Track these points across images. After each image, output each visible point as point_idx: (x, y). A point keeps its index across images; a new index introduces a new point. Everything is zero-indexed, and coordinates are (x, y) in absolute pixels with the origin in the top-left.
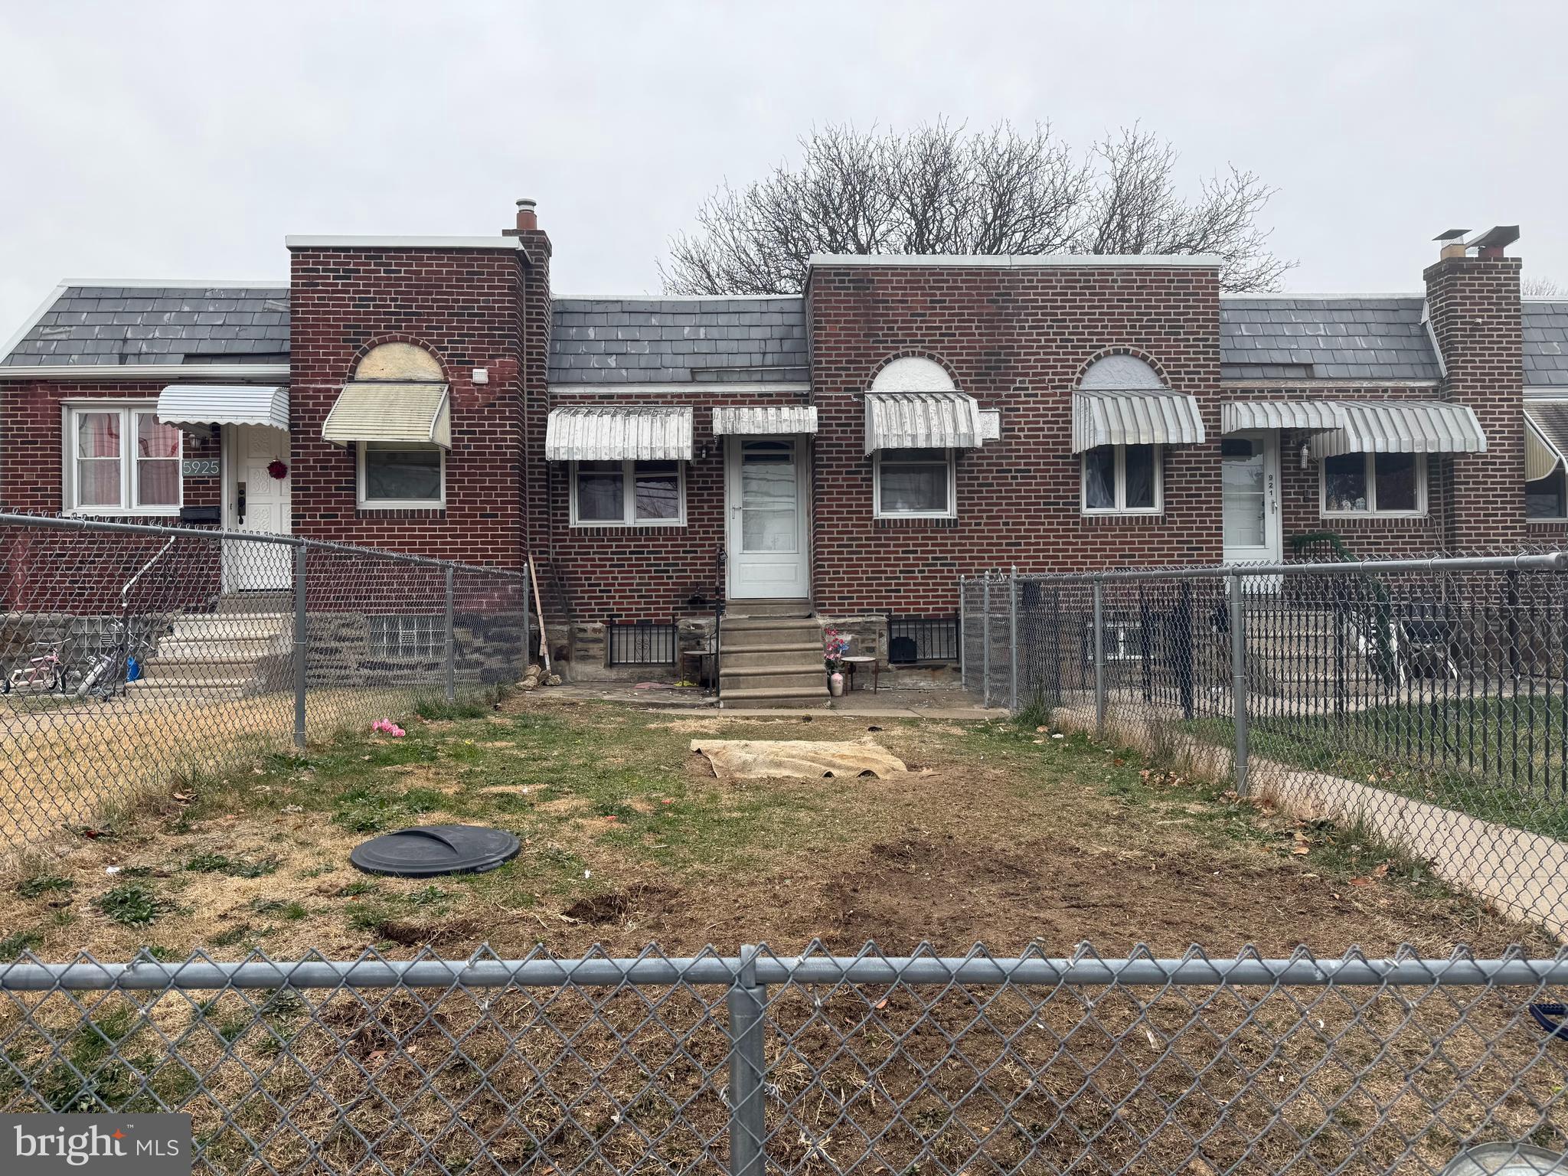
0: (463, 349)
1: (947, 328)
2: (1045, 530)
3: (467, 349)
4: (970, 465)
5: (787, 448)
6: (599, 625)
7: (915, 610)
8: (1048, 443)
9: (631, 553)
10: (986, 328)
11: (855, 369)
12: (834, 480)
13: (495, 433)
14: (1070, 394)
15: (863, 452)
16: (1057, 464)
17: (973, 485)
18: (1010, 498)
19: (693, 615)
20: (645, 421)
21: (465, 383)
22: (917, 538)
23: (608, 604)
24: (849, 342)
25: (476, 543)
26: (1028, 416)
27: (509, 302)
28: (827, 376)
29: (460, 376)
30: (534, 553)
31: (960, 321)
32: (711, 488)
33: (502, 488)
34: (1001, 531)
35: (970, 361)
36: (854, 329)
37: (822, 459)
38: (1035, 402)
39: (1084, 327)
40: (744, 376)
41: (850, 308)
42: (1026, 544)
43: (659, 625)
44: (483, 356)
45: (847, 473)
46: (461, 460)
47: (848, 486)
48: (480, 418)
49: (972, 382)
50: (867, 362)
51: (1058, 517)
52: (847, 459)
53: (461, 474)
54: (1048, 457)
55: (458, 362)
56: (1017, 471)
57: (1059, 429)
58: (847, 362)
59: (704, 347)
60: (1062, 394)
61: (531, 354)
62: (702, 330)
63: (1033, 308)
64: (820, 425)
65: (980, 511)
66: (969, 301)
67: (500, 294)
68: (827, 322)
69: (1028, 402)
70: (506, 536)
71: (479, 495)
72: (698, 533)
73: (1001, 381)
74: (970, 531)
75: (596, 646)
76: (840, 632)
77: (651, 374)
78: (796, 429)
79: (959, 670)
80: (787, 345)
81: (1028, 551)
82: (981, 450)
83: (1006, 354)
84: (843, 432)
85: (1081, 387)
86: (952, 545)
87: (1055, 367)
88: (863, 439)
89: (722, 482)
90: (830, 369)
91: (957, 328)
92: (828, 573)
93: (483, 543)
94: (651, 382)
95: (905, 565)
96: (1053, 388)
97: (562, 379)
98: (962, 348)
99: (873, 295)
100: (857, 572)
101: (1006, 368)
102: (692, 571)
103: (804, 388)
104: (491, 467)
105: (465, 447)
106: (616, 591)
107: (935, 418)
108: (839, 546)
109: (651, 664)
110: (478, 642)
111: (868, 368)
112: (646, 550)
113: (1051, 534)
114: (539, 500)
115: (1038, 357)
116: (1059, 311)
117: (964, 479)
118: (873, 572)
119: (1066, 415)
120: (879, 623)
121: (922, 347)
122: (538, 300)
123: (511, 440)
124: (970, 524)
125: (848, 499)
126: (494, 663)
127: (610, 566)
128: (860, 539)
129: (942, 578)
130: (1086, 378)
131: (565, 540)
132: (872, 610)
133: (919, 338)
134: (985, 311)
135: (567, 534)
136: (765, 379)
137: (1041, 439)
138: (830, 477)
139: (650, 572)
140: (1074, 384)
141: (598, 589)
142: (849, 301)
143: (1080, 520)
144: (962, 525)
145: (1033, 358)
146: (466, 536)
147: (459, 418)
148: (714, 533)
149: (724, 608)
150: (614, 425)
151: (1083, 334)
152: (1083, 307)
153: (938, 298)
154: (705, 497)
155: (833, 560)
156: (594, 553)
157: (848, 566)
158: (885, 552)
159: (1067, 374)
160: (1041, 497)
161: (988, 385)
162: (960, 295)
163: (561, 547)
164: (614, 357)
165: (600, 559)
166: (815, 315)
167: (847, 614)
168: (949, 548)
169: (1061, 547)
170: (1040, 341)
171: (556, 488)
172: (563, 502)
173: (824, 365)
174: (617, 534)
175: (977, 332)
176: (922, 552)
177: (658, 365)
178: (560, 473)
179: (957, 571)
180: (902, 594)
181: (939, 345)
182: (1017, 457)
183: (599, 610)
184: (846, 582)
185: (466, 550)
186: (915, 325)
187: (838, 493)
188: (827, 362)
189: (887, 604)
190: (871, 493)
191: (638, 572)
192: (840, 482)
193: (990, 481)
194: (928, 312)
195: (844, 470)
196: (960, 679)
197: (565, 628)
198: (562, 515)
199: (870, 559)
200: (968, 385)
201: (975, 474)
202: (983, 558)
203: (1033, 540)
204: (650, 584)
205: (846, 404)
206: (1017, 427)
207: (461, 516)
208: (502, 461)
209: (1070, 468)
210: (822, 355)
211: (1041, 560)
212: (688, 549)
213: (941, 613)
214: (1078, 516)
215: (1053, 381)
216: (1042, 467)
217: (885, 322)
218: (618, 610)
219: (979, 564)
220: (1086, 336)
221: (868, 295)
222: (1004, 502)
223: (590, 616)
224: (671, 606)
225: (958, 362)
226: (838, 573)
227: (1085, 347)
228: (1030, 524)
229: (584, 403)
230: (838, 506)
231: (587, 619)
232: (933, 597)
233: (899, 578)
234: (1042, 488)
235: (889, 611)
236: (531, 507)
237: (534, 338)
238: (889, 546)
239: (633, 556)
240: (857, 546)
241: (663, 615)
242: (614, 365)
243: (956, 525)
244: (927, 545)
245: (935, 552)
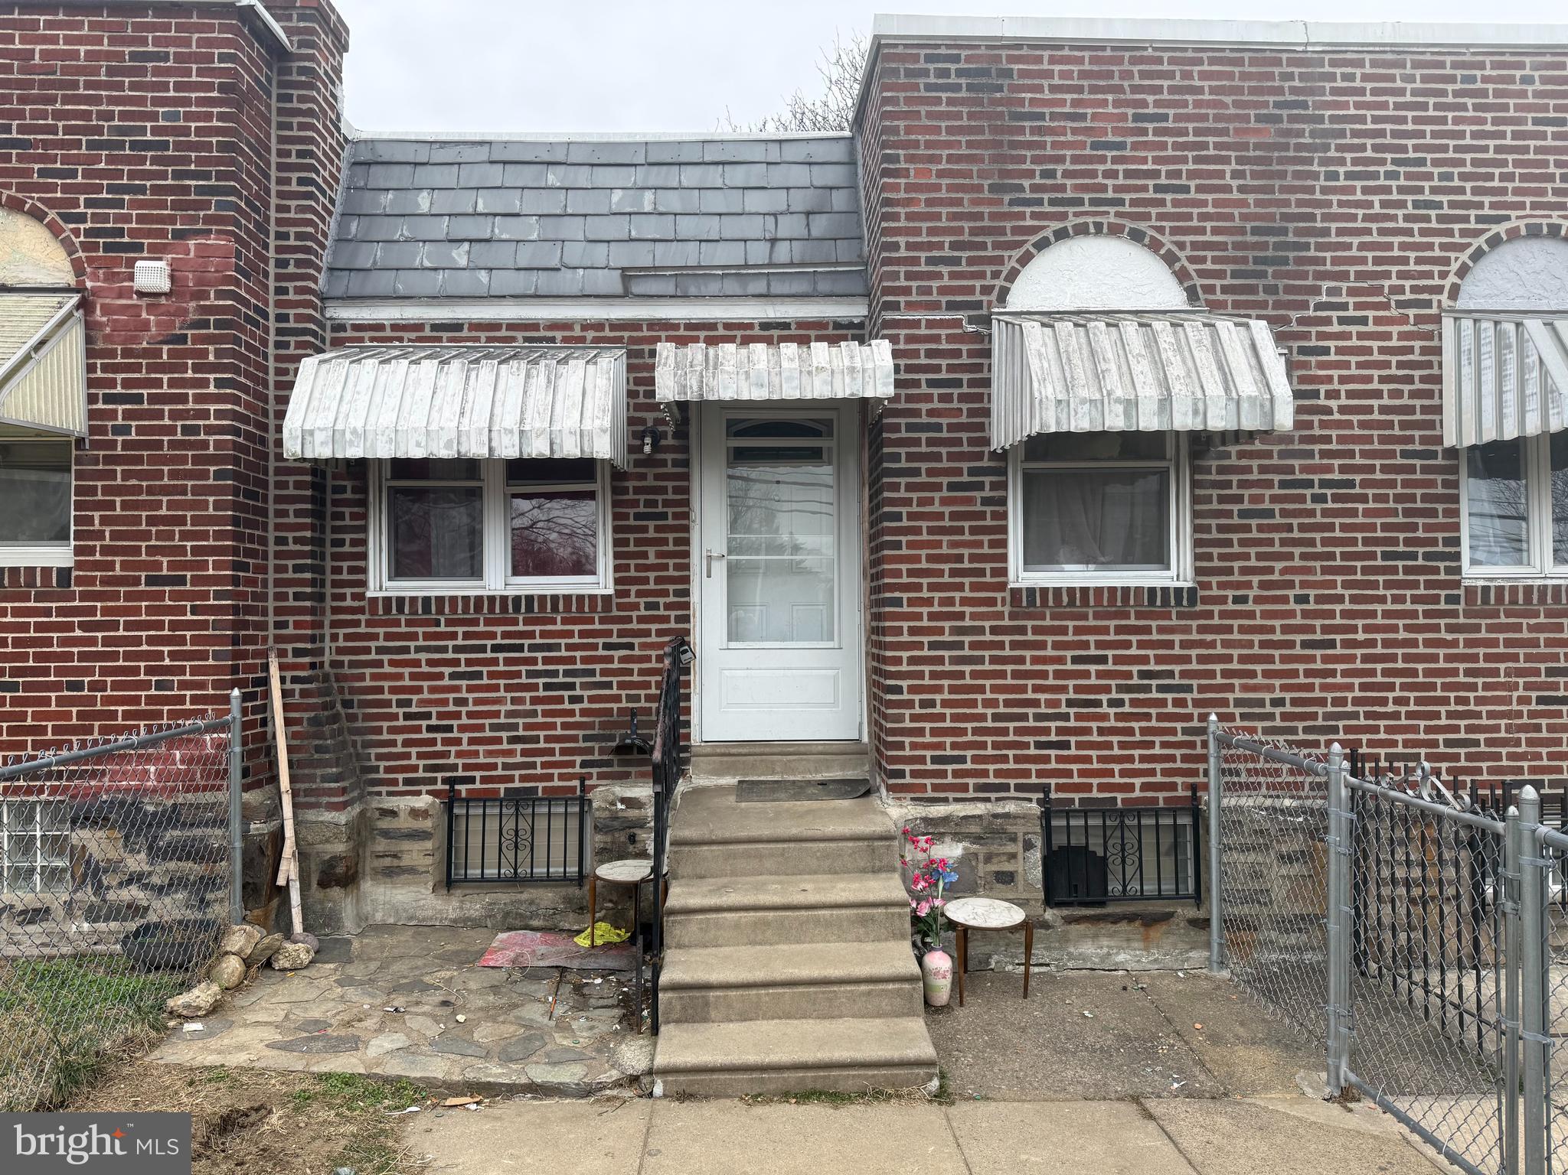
0: (119, 218)
1: (1170, 174)
2: (1387, 614)
3: (127, 218)
4: (1221, 470)
5: (815, 433)
6: (424, 801)
7: (1102, 788)
8: (1390, 425)
9: (496, 648)
10: (1255, 175)
11: (971, 261)
12: (922, 502)
13: (183, 399)
14: (1437, 319)
15: (987, 442)
16: (1411, 469)
17: (1228, 514)
18: (1311, 542)
19: (623, 777)
20: (513, 374)
21: (122, 293)
22: (1105, 630)
23: (445, 755)
24: (959, 202)
25: (138, 641)
26: (1346, 365)
27: (221, 117)
28: (909, 276)
29: (111, 277)
30: (282, 654)
31: (1198, 160)
32: (663, 516)
33: (196, 520)
34: (1291, 614)
35: (1222, 246)
36: (968, 174)
37: (896, 457)
38: (1361, 336)
39: (1463, 177)
40: (732, 287)
41: (961, 130)
42: (1346, 644)
43: (553, 796)
44: (162, 234)
45: (952, 487)
46: (108, 460)
47: (954, 516)
48: (151, 368)
49: (1225, 289)
50: (997, 246)
51: (1415, 585)
52: (952, 457)
53: (107, 490)
54: (1392, 454)
55: (108, 247)
56: (1324, 484)
57: (1414, 394)
58: (954, 246)
59: (650, 228)
60: (1419, 320)
61: (285, 236)
62: (649, 195)
63: (1356, 134)
64: (898, 384)
65: (1244, 571)
66: (1218, 118)
67: (200, 102)
68: (911, 159)
69: (1346, 336)
70: (204, 625)
71: (146, 536)
72: (635, 607)
73: (1289, 290)
74: (1224, 615)
75: (417, 846)
76: (937, 837)
77: (542, 282)
78: (844, 389)
79: (1204, 924)
80: (820, 225)
81: (1351, 659)
82: (1286, 438)
83: (1298, 232)
84: (943, 398)
85: (1460, 304)
86: (1184, 645)
87: (1405, 261)
88: (987, 413)
89: (686, 503)
90: (915, 261)
91: (1192, 174)
92: (909, 704)
93: (151, 641)
94: (537, 297)
95: (1078, 689)
96: (1400, 304)
97: (354, 290)
98: (1203, 217)
99: (1009, 102)
100: (973, 703)
101: (1300, 261)
102: (622, 686)
103: (856, 311)
104: (173, 475)
105: (118, 430)
106: (463, 728)
107: (1176, 360)
108: (933, 646)
109: (532, 881)
110: (137, 862)
111: (1000, 260)
112: (527, 642)
113: (1401, 623)
114: (296, 541)
115: (1367, 239)
116: (1410, 143)
117: (1208, 499)
118: (1008, 703)
119: (1429, 365)
120: (1024, 817)
121: (1118, 214)
122: (303, 126)
123: (219, 415)
124: (1223, 600)
125: (953, 544)
126: (169, 909)
127: (453, 676)
128: (980, 630)
129: (1161, 717)
130: (1468, 287)
131: (357, 624)
132: (1005, 788)
133: (1110, 194)
134: (1252, 140)
135: (360, 610)
136: (774, 290)
137: (1376, 416)
138: (915, 495)
139: (534, 687)
140: (1444, 297)
141: (424, 723)
142: (958, 116)
143: (1462, 592)
144: (1206, 600)
145: (1356, 241)
146: (115, 626)
147: (105, 368)
148: (668, 606)
149: (687, 761)
150: (441, 383)
151: (1461, 191)
152: (1461, 135)
153: (1151, 110)
154: (651, 534)
155: (920, 675)
156: (418, 649)
157: (953, 689)
158: (1036, 660)
159: (1429, 275)
160: (1377, 542)
161: (1261, 296)
162: (1198, 104)
163: (347, 637)
164: (466, 245)
165: (431, 663)
166: (885, 145)
167: (951, 795)
168: (1177, 651)
169: (1421, 650)
170: (1370, 205)
171: (340, 516)
172: (354, 543)
173: (903, 253)
174: (466, 610)
175: (1235, 183)
176: (1117, 660)
177: (555, 262)
178: (349, 484)
179: (1197, 703)
180: (1073, 752)
181: (1154, 211)
182: (1324, 454)
183: (427, 768)
184: (948, 724)
185: (114, 656)
186: (1101, 167)
187: (931, 531)
188: (910, 246)
189: (1040, 774)
190: (1004, 530)
191: (509, 688)
192: (936, 508)
193: (1267, 505)
194: (1130, 140)
195: (945, 480)
196: (1208, 945)
197: (342, 818)
198: (352, 570)
199: (1002, 675)
200: (1219, 296)
201: (1234, 491)
202: (1252, 674)
203: (1361, 636)
204: (534, 714)
205: (950, 338)
206: (1323, 389)
207: (105, 581)
208: (197, 460)
209: (1439, 478)
210: (897, 232)
211: (1379, 679)
212: (614, 640)
213: (1161, 795)
214: (1457, 584)
215: (1400, 290)
216: (1378, 476)
217: (1036, 160)
218: (466, 767)
219: (1245, 688)
220: (1468, 197)
221: (999, 102)
222: (1297, 551)
223: (407, 782)
224: (578, 759)
225: (1195, 246)
226: (932, 704)
227: (1465, 219)
228: (1354, 599)
229: (401, 340)
230: (930, 558)
231: (401, 788)
232: (1143, 759)
233: (1066, 717)
234: (1379, 521)
235: (1045, 789)
236: (278, 555)
237: (293, 203)
238: (1042, 645)
239: (501, 656)
240: (974, 646)
241: (562, 777)
242: (463, 262)
243: (1192, 601)
244: (1127, 645)
245: (1145, 660)
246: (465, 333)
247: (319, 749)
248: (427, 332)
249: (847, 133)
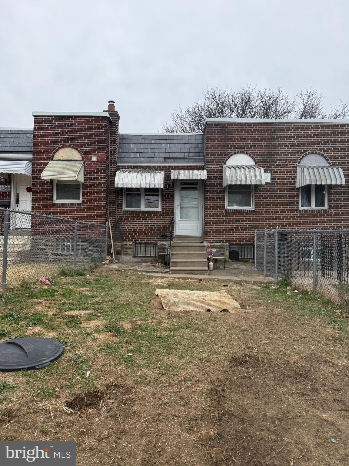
0: (89, 150)
1: (253, 144)
2: (286, 214)
3: (90, 150)
4: (259, 191)
5: (196, 185)
6: (131, 243)
7: (239, 241)
8: (288, 184)
9: (142, 219)
10: (267, 144)
11: (220, 158)
12: (211, 196)
13: (98, 178)
14: (296, 167)
15: (222, 186)
16: (291, 191)
17: (261, 198)
18: (274, 203)
19: (162, 241)
20: (148, 175)
21: (89, 161)
22: (240, 216)
23: (135, 236)
24: (219, 148)
25: (91, 215)
26: (281, 174)
27: (104, 134)
28: (210, 160)
29: (88, 159)
30: (110, 219)
31: (257, 141)
32: (170, 198)
33: (100, 197)
34: (270, 214)
35: (261, 155)
36: (220, 144)
37: (208, 188)
38: (283, 170)
39: (301, 144)
40: (182, 160)
41: (219, 137)
42: (279, 219)
43: (151, 244)
44: (95, 152)
45: (216, 193)
46: (87, 187)
47: (217, 198)
48: (94, 173)
49: (261, 162)
50: (224, 155)
51: (291, 210)
52: (216, 188)
53: (87, 192)
54: (288, 189)
55: (87, 154)
56: (276, 194)
57: (292, 179)
58: (218, 155)
59: (169, 150)
60: (293, 167)
61: (111, 152)
62: (169, 145)
63: (283, 137)
64: (207, 177)
65: (263, 207)
66: (261, 134)
67: (101, 132)
68: (211, 141)
69: (281, 170)
70: (101, 213)
71: (93, 199)
72: (165, 213)
73: (272, 162)
74: (259, 214)
75: (130, 250)
76: (213, 248)
77: (151, 159)
78: (199, 178)
79: (254, 262)
80: (197, 150)
81: (280, 221)
82: (264, 186)
83: (274, 153)
84: (215, 179)
85: (300, 165)
86: (253, 219)
87: (291, 158)
89: (174, 196)
90: (211, 157)
91: (256, 144)
92: (209, 228)
93: (93, 215)
94: (151, 162)
95: (235, 226)
96: (290, 165)
97: (122, 161)
98: (258, 150)
100: (219, 228)
101: (273, 158)
102: (162, 226)
103: (202, 165)
104: (97, 190)
105: (88, 183)
106: (137, 232)
107: (248, 174)
108: (213, 218)
109: (148, 257)
110: (91, 248)
111: (225, 157)
112: (147, 218)
113: (288, 216)
114: (113, 201)
115: (285, 154)
116: (292, 138)
117: (257, 196)
118: (224, 228)
119: (295, 174)
120: (226, 245)
121: (244, 150)
122: (114, 134)
123: (104, 180)
124: (259, 212)
125: (216, 202)
126: (96, 255)
127: (136, 224)
128: (220, 216)
129: (248, 230)
130: (302, 162)
131: (121, 215)
132: (224, 241)
133: (243, 147)
134: (266, 138)
135: (122, 213)
136: (189, 161)
137: (285, 183)
138: (210, 195)
139: (149, 226)
140: (297, 163)
141: (131, 231)
142: (219, 134)
143: (299, 211)
144: (256, 212)
145: (283, 154)
146: (88, 212)
147: (87, 173)
148: (170, 213)
149: (173, 238)
150: (137, 176)
151: (301, 146)
152: (301, 137)
153: (250, 133)
154: (168, 201)
155: (211, 223)
156: (130, 219)
157: (216, 225)
158: (229, 221)
159: (295, 160)
160: (285, 203)
161: (267, 163)
162: (258, 132)
163: (119, 217)
164: (139, 153)
165: (132, 221)
166: (207, 139)
167: (215, 242)
168: (251, 220)
169: (292, 220)
170: (286, 148)
171: (119, 197)
172: (121, 202)
173: (209, 156)
174: (138, 213)
175: (263, 145)
176: (242, 221)
177: (153, 156)
178: (120, 192)
179: (254, 228)
180: (234, 235)
181: (250, 150)
182: (276, 189)
183: (132, 238)
184: (215, 231)
185: (88, 217)
186: (242, 142)
187: (213, 200)
188: (211, 155)
189: (229, 239)
190: (225, 200)
191: (144, 226)
192: (214, 197)
193: (267, 197)
194: (246, 138)
195: (215, 192)
196: (254, 266)
197: (120, 244)
198: (120, 206)
199: (224, 223)
200: (260, 163)
201: (262, 195)
202: (264, 224)
203: (281, 218)
204: (148, 230)
205: (217, 170)
206: (277, 178)
207: (87, 206)
208: (100, 187)
209: (296, 193)
210: (209, 153)
211: (284, 225)
212: (161, 218)
213: (248, 242)
214: (298, 210)
215: (290, 162)
216: (285, 192)
217: (231, 141)
218: (138, 238)
219: (262, 226)
220: (302, 147)
221: (226, 132)
222: (271, 204)
223: (128, 240)
224: (155, 237)
225: (256, 155)
226: (212, 228)
227: (301, 151)
228: (281, 212)
229: (128, 169)
230: (213, 205)
231: (127, 241)
232: (245, 237)
233: (233, 230)
234: (285, 200)
235: (230, 241)
236: (110, 203)
237: (113, 147)
238: (230, 219)
239: (143, 220)
240: (219, 219)
241: (153, 240)
242: (139, 156)
243: (254, 212)
244: (244, 219)
245: (246, 221)
246: (139, 168)
247: (116, 234)
248: (133, 168)
249: (202, 134)
